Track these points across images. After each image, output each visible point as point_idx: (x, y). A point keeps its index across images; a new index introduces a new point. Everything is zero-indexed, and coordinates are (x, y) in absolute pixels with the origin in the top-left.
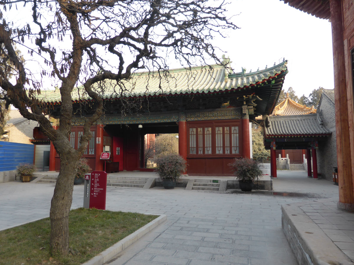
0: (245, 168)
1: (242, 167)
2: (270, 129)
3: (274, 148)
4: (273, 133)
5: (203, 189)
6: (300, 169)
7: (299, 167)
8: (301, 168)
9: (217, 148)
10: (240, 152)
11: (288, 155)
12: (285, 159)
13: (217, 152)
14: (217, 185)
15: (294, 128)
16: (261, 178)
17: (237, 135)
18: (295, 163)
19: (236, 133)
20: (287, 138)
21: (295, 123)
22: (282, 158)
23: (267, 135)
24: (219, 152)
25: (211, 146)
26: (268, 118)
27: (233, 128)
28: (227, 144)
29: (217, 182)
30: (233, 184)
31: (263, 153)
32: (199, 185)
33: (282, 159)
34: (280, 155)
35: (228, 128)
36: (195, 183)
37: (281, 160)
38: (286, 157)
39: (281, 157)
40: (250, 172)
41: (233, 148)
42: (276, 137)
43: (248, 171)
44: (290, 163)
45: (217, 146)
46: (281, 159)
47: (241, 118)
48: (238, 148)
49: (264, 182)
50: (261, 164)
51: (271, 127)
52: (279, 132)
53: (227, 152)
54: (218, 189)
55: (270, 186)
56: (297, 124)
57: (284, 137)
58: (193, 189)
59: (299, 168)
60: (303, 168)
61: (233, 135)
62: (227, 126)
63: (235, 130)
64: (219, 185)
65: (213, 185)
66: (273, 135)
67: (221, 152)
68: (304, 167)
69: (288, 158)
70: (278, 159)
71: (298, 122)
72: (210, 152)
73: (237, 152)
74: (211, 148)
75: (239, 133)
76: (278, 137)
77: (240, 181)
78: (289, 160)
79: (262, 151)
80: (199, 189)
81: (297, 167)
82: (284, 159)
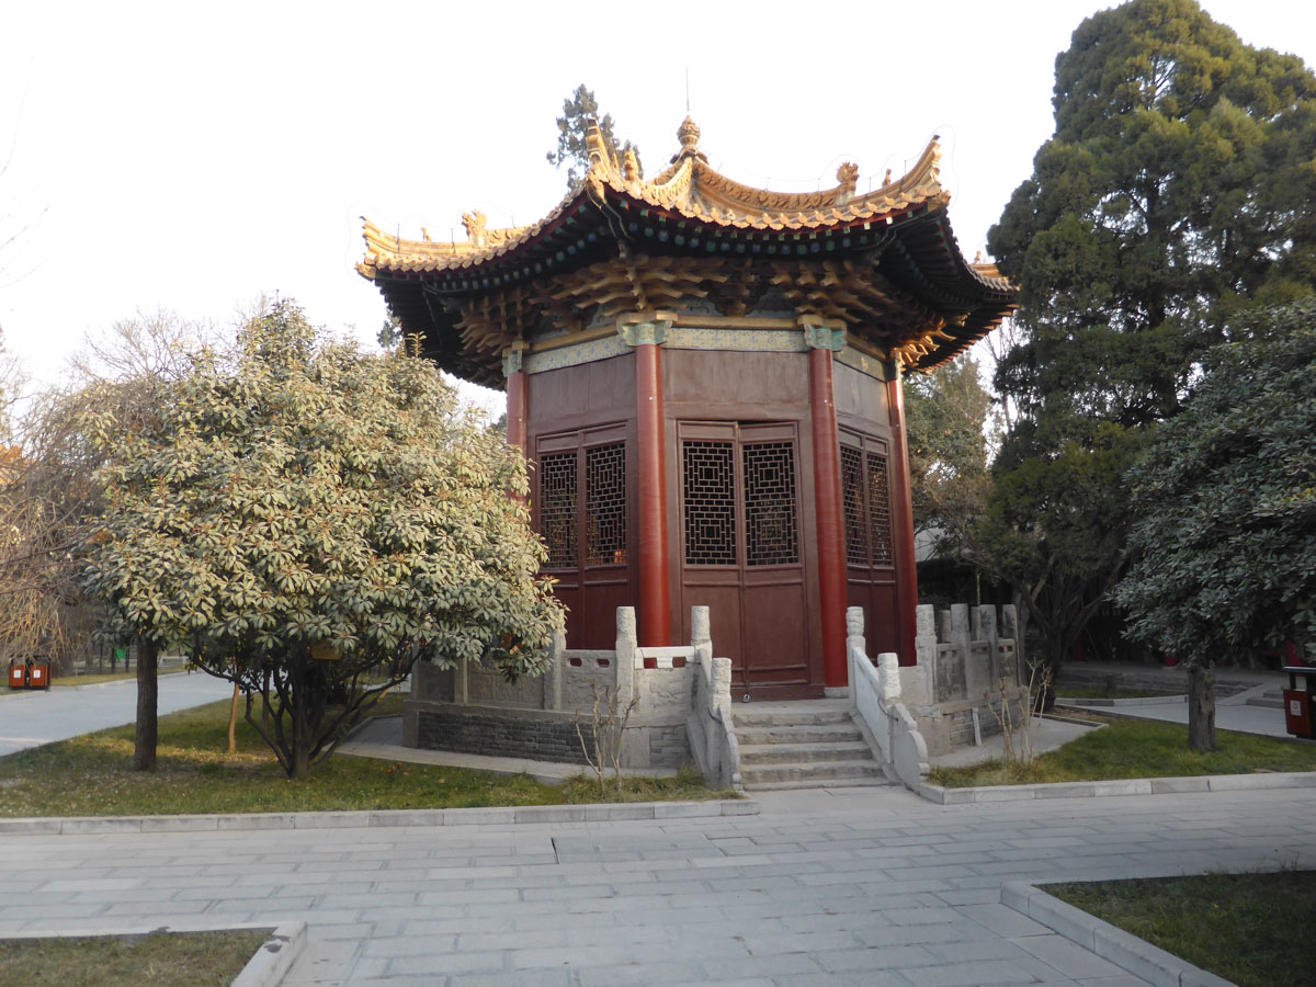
6: (833, 773)
7: (820, 738)
8: (841, 755)
11: (702, 616)
12: (679, 662)
22: (649, 652)
31: (428, 591)
33: (650, 663)
34: (628, 616)
38: (686, 638)
39: (644, 640)
46: (640, 664)
59: (818, 756)
60: (854, 755)
68: (859, 737)
69: (707, 648)
70: (604, 662)
79: (417, 560)
81: (795, 739)
82: (665, 655)
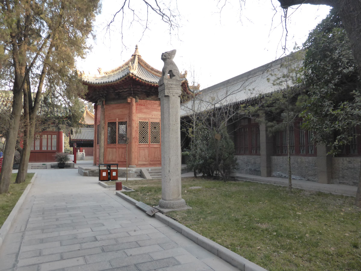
0: (61, 157)
1: (60, 156)
2: (74, 136)
3: (76, 147)
4: (75, 138)
5: (38, 168)
9: (43, 147)
10: (57, 149)
13: (43, 149)
14: (45, 166)
15: (87, 136)
16: (69, 162)
17: (56, 140)
18: (89, 156)
19: (55, 139)
20: (83, 141)
21: (88, 133)
23: (72, 139)
24: (44, 149)
25: (39, 145)
26: (73, 129)
27: (53, 136)
28: (49, 144)
29: (45, 165)
30: (54, 166)
32: (35, 167)
35: (50, 136)
36: (32, 166)
37: (79, 154)
40: (64, 159)
41: (53, 147)
42: (77, 140)
43: (63, 158)
44: (85, 156)
45: (43, 145)
47: (59, 131)
48: (56, 147)
49: (70, 164)
50: (69, 155)
51: (74, 134)
52: (78, 138)
53: (49, 149)
54: (46, 168)
55: (73, 166)
56: (89, 134)
57: (81, 141)
58: (32, 168)
61: (53, 140)
62: (50, 134)
63: (55, 137)
64: (47, 166)
65: (43, 166)
66: (75, 139)
67: (46, 149)
71: (89, 133)
72: (39, 149)
73: (55, 149)
74: (39, 147)
75: (57, 139)
76: (78, 141)
77: (58, 164)
78: (85, 154)
80: (35, 168)
